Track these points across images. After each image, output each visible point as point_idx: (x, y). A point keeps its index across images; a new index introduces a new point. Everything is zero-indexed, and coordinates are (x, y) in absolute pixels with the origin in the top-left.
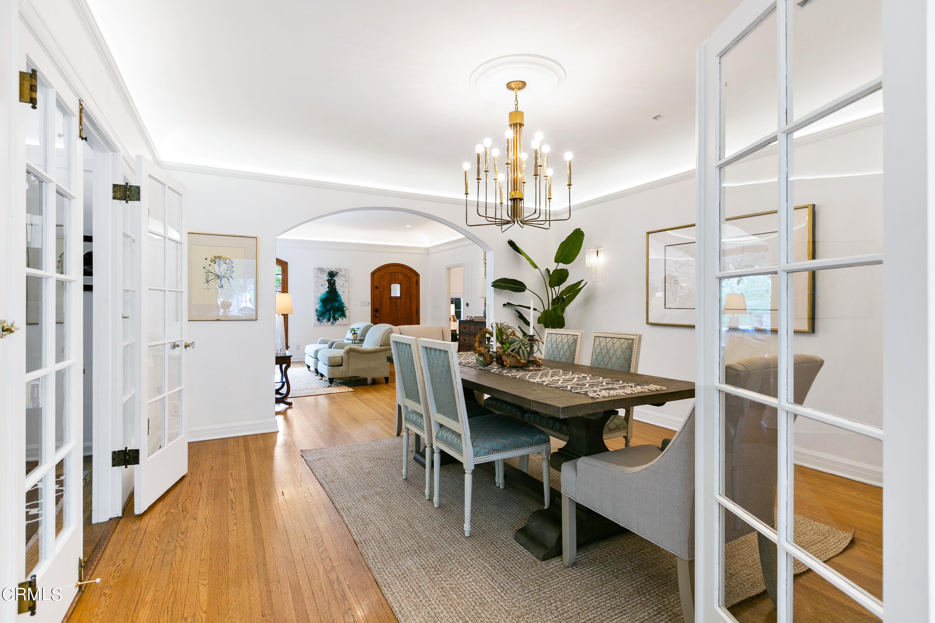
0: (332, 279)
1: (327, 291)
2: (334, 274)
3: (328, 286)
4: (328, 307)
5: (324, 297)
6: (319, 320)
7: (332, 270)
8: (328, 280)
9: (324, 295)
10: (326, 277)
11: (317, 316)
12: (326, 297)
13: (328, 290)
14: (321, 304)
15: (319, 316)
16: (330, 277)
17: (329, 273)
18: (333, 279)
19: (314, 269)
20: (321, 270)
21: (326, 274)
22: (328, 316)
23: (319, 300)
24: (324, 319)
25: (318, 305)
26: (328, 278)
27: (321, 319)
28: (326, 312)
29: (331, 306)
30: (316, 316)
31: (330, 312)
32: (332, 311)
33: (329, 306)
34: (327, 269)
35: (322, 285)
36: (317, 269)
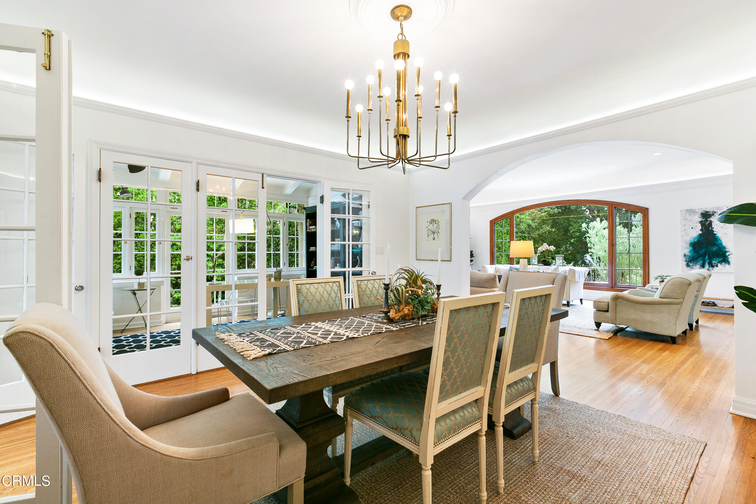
0: (706, 220)
1: (700, 234)
2: (709, 214)
3: (701, 228)
4: (702, 252)
5: (696, 240)
6: (688, 265)
7: (707, 210)
8: (701, 222)
9: (695, 238)
10: (698, 218)
11: (686, 261)
12: (698, 241)
13: (700, 232)
14: (691, 248)
15: (688, 261)
16: (703, 218)
17: (702, 214)
18: (709, 219)
19: (681, 211)
20: (691, 212)
21: (698, 215)
22: (701, 262)
23: (689, 245)
24: (696, 264)
25: (687, 250)
26: (700, 220)
27: (691, 264)
28: (698, 258)
29: (705, 251)
30: (684, 262)
31: (705, 257)
32: (707, 256)
33: (703, 250)
34: (699, 209)
35: (692, 228)
36: (685, 211)
